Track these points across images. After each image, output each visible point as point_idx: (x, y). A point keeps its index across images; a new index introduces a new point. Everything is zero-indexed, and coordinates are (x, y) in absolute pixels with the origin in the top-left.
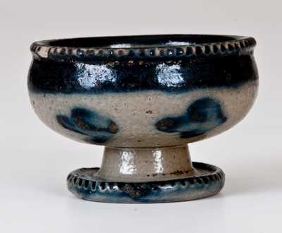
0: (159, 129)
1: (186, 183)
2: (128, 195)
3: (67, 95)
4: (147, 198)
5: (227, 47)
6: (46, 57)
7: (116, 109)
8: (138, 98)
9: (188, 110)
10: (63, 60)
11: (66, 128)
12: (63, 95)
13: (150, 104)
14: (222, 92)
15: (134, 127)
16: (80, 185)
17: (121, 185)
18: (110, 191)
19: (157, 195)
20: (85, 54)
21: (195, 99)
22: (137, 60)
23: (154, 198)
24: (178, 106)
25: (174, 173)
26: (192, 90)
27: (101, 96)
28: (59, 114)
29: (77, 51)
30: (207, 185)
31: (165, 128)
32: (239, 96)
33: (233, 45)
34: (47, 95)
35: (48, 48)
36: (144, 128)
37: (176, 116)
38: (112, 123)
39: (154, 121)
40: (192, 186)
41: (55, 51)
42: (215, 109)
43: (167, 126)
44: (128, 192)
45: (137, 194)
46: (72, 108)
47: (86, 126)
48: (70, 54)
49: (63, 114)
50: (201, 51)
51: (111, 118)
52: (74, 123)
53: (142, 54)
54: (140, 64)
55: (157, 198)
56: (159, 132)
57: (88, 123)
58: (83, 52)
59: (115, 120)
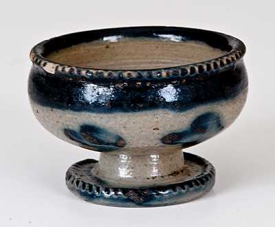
0: (164, 143)
1: (186, 187)
2: (132, 201)
3: (76, 113)
4: (151, 203)
5: (225, 62)
6: (53, 73)
7: (125, 127)
8: (146, 117)
9: (191, 125)
10: (71, 79)
11: (73, 140)
12: (72, 112)
13: (157, 122)
14: (222, 106)
15: (141, 142)
16: (83, 189)
17: (125, 191)
18: (115, 197)
19: (159, 200)
20: (95, 75)
21: (198, 114)
22: (144, 82)
23: (156, 203)
24: (183, 122)
25: (172, 175)
26: (196, 107)
27: (110, 115)
28: (66, 127)
29: (87, 73)
30: (203, 186)
31: (170, 141)
32: (235, 106)
33: (230, 59)
34: (54, 110)
35: (55, 66)
36: (150, 143)
37: (180, 131)
38: (120, 139)
39: (160, 137)
40: (191, 189)
41: (63, 70)
42: (215, 121)
43: (171, 140)
44: (132, 198)
45: (141, 199)
46: (81, 124)
47: (95, 140)
48: (79, 74)
49: (71, 128)
50: (203, 69)
51: (120, 134)
52: (82, 137)
53: (150, 76)
54: (148, 85)
55: (160, 203)
56: (163, 144)
57: (96, 138)
58: (92, 73)
59: (123, 136)
